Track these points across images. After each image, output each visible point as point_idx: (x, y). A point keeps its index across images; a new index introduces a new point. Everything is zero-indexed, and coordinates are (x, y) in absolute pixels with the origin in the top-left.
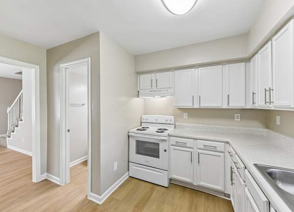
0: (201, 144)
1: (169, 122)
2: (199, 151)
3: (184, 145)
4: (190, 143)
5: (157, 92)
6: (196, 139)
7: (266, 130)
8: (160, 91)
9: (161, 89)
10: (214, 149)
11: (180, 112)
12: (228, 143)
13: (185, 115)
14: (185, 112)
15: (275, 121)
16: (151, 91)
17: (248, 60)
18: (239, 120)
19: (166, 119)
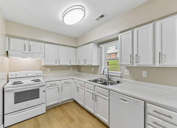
0: (63, 82)
1: (39, 75)
2: (62, 85)
3: (55, 85)
4: (58, 83)
5: (30, 54)
6: (61, 80)
7: (79, 73)
8: (33, 54)
9: (34, 53)
10: (68, 83)
11: (45, 68)
12: (73, 79)
13: (48, 70)
14: (48, 68)
15: (82, 69)
16: (23, 53)
17: (76, 48)
18: (72, 70)
19: (36, 73)
